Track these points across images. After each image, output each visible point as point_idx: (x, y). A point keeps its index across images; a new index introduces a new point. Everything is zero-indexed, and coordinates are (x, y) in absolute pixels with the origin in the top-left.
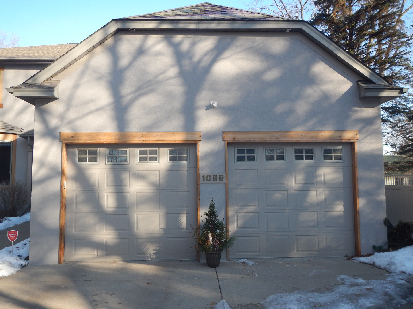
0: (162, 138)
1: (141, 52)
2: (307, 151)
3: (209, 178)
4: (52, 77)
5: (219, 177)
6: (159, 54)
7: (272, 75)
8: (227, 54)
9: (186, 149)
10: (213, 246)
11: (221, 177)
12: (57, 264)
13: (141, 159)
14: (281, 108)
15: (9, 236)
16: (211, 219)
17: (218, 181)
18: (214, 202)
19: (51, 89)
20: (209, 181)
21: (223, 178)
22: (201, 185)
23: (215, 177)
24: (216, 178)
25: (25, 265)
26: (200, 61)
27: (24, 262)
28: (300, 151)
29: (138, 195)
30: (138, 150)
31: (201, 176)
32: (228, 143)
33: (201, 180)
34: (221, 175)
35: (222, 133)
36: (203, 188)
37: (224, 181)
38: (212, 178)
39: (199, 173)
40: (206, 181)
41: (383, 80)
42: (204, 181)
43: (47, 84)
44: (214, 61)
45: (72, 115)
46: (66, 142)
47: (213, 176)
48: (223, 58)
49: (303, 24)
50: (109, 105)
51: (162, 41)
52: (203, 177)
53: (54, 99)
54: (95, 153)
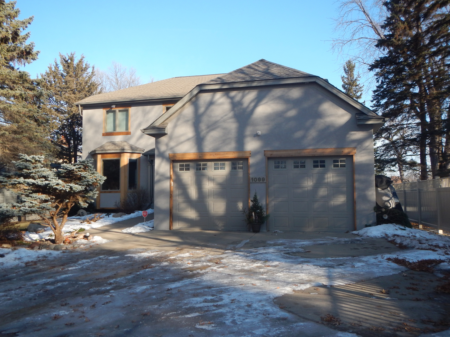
0: (227, 156)
1: (211, 103)
2: (321, 162)
3: (255, 180)
4: (164, 121)
5: (262, 179)
6: (222, 104)
7: (292, 113)
8: (264, 101)
9: (242, 162)
10: (255, 220)
11: (259, 179)
12: (169, 230)
13: (215, 169)
14: (299, 134)
15: (143, 214)
16: (255, 204)
17: (261, 181)
18: (257, 194)
19: (164, 129)
20: (255, 181)
21: (264, 180)
22: (250, 184)
23: (263, 179)
24: (260, 180)
25: (152, 230)
26: (248, 107)
27: (151, 229)
28: (317, 162)
29: (213, 191)
30: (213, 163)
31: (251, 179)
32: (268, 158)
33: (251, 181)
34: (260, 178)
35: (264, 151)
36: (252, 186)
37: (265, 181)
38: (258, 180)
39: (250, 177)
40: (254, 182)
41: (372, 112)
42: (253, 181)
43: (161, 126)
44: (255, 106)
45: (172, 144)
46: (172, 159)
47: (258, 178)
48: (261, 105)
49: (316, 78)
50: (193, 137)
51: (224, 95)
52: (252, 179)
53: (165, 134)
54: (188, 165)
